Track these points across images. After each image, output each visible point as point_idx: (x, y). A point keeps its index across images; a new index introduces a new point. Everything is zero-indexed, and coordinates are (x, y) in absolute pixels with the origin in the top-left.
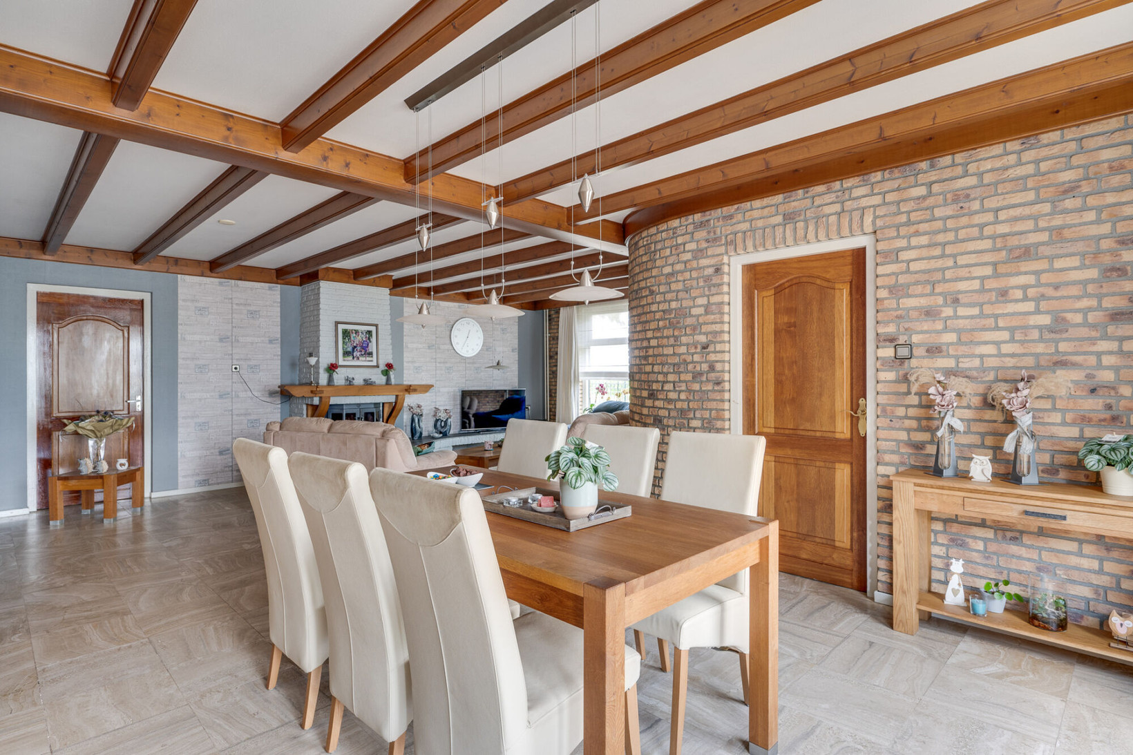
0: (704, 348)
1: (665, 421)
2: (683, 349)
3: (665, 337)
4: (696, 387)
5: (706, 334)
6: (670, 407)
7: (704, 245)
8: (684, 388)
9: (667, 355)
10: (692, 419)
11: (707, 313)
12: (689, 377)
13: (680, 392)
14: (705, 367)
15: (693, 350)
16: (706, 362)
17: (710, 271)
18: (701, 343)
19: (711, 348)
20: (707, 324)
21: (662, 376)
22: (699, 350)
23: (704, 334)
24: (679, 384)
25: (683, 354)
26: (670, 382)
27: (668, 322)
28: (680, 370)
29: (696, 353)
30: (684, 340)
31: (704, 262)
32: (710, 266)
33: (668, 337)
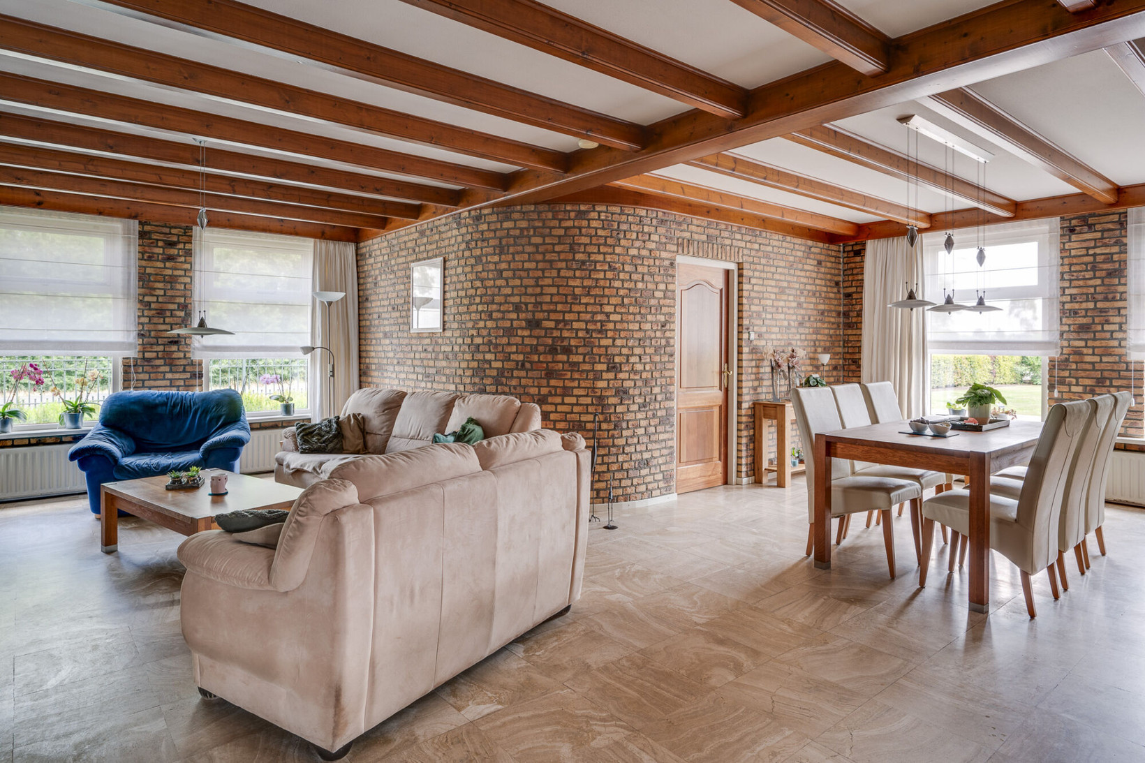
0: (663, 326)
1: (631, 392)
2: (648, 326)
3: (631, 314)
4: (657, 358)
5: (665, 315)
6: (636, 378)
7: (664, 240)
8: (648, 360)
9: (633, 331)
10: (654, 386)
11: (665, 298)
12: (651, 351)
13: (645, 364)
14: (664, 342)
15: (655, 328)
16: (664, 338)
17: (667, 263)
18: (661, 322)
19: (668, 327)
20: (665, 306)
21: (627, 349)
22: (659, 328)
23: (663, 314)
24: (645, 357)
25: (648, 330)
26: (636, 355)
27: (634, 299)
28: (645, 344)
29: (657, 330)
30: (650, 317)
31: (664, 255)
32: (667, 259)
33: (634, 314)
